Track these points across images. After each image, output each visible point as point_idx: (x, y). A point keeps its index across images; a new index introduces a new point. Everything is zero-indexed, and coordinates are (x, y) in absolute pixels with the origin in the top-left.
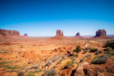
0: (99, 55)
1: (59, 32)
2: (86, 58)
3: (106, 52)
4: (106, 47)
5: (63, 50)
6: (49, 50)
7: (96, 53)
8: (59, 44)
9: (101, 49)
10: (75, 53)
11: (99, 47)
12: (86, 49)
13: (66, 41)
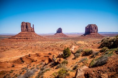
0: (96, 58)
1: (26, 27)
2: (82, 64)
3: (103, 53)
4: (102, 48)
5: (36, 58)
6: (8, 60)
7: (91, 55)
8: (26, 48)
9: (97, 51)
10: (62, 60)
11: (94, 48)
12: (78, 52)
13: (39, 42)
